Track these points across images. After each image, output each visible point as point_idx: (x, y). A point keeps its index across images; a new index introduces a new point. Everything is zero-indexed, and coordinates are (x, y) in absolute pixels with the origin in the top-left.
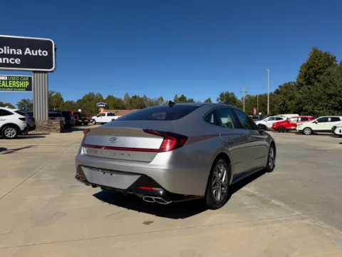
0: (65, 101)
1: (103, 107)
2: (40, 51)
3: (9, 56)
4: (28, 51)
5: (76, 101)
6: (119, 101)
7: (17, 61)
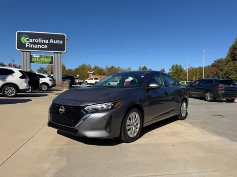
0: (67, 69)
2: (58, 41)
3: (41, 44)
4: (51, 41)
5: (74, 69)
6: (102, 70)
7: (46, 47)
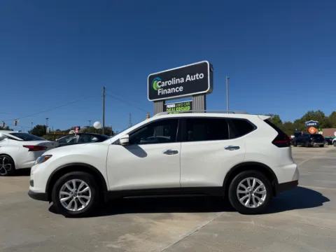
1: (314, 126)
3: (174, 86)
5: (293, 122)
7: (181, 89)
